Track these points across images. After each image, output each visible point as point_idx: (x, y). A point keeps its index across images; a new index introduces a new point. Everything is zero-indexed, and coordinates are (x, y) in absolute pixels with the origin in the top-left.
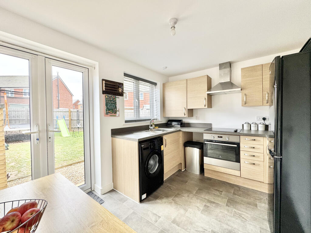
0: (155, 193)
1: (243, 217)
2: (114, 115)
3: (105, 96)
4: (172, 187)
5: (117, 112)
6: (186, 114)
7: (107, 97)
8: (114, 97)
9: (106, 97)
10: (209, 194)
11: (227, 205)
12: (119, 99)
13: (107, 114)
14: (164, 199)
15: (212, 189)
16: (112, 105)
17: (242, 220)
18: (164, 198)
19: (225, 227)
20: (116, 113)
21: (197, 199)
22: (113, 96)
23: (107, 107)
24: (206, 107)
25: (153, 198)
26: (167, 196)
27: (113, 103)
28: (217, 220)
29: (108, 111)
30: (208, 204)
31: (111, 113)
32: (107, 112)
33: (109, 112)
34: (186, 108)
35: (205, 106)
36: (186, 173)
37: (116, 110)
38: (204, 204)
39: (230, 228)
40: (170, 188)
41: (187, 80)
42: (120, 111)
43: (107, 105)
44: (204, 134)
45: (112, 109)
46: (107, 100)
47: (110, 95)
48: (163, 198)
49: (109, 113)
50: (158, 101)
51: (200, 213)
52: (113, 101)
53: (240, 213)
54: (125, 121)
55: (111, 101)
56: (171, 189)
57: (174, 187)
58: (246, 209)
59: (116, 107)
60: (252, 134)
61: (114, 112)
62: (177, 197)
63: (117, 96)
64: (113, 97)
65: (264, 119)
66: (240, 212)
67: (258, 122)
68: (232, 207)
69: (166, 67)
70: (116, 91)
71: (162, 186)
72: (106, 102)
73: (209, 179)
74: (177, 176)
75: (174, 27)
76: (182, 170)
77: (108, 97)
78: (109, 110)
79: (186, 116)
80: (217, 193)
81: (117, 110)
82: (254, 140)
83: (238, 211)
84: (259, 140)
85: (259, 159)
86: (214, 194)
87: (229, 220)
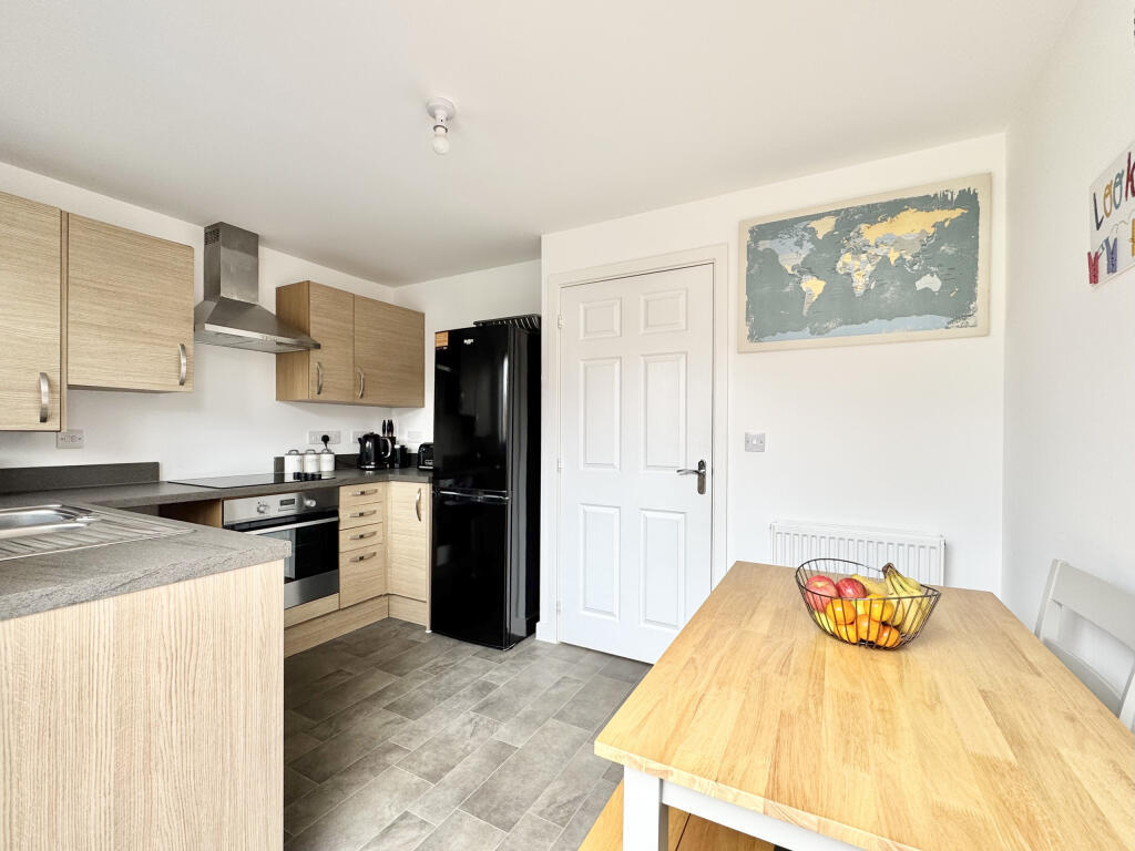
1: (445, 665)
6: (55, 410)
11: (401, 675)
15: (318, 684)
17: (452, 668)
19: (466, 692)
24: (188, 387)
28: (445, 699)
30: (385, 703)
35: (182, 383)
38: (378, 709)
39: (470, 687)
41: (65, 216)
44: (225, 503)
51: (414, 722)
53: (430, 665)
58: (421, 655)
67: (316, 449)
68: (408, 670)
79: (50, 424)
80: (341, 679)
82: (363, 493)
83: (425, 666)
84: (376, 491)
85: (375, 540)
86: (344, 685)
87: (450, 684)
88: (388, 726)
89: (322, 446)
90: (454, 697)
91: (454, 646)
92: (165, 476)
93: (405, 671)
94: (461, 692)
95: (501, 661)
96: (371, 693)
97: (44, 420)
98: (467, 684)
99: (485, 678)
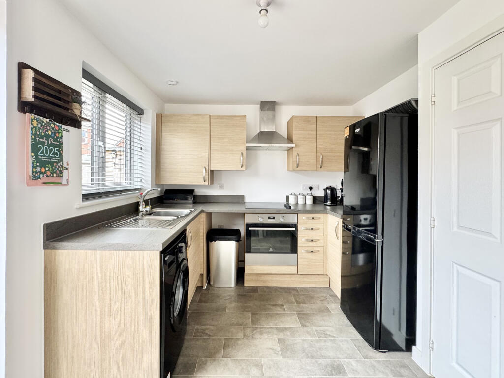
0: (181, 360)
1: (329, 335)
2: (57, 180)
3: (32, 120)
4: (207, 329)
5: (65, 172)
6: (207, 178)
7: (35, 123)
8: (57, 129)
9: (32, 124)
10: (271, 317)
11: (303, 325)
12: (68, 135)
13: (35, 176)
14: (208, 363)
15: (270, 307)
16: (51, 150)
17: (331, 340)
18: (206, 361)
19: (323, 362)
20: (60, 174)
21: (261, 334)
22: (54, 125)
23: (36, 155)
24: (244, 168)
25: (184, 373)
26: (211, 355)
27: (54, 146)
28: (309, 357)
29: (39, 169)
30: (281, 336)
31: (49, 173)
32: (36, 173)
33: (43, 170)
34: (207, 168)
35: (242, 167)
36: (214, 290)
37: (62, 166)
38: (275, 337)
39: (329, 361)
40: (203, 332)
41: (210, 116)
42: (69, 169)
43: (35, 149)
44: (246, 214)
45: (52, 164)
46: (36, 134)
47: (45, 120)
48: (205, 363)
49: (43, 174)
50: (146, 150)
51: (281, 359)
52: (53, 138)
53: (322, 330)
54: (84, 195)
55: (48, 136)
56: (207, 334)
57: (212, 327)
58: (323, 320)
59: (61, 158)
60: (307, 211)
61: (58, 172)
62: (229, 345)
63: (64, 126)
64: (52, 125)
65: (311, 188)
66: (322, 328)
67: (305, 193)
68: (309, 324)
69: (177, 82)
70: (68, 109)
71: (187, 337)
72: (34, 140)
73: (254, 290)
74: (200, 301)
75: (267, 12)
76: (203, 287)
77: (40, 126)
78: (43, 164)
79: (206, 183)
80: (279, 310)
81: (65, 165)
82: (313, 218)
83: (318, 328)
84: (320, 218)
85: (319, 244)
86: (277, 314)
87: (320, 349)
88: (270, 351)
89: (309, 191)
90: (313, 360)
91: (346, 325)
92: (247, 200)
93: (307, 324)
94: (321, 361)
95: (366, 357)
96: (282, 326)
97: (204, 181)
98: (329, 357)
99: (344, 361)
